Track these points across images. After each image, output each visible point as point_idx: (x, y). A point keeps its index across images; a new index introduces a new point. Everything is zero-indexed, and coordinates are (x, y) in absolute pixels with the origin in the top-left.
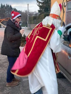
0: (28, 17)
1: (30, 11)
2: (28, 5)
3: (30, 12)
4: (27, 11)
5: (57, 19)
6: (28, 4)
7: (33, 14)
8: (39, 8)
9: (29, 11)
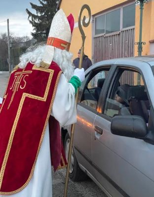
0: (9, 48)
1: (13, 36)
2: (8, 23)
3: (13, 38)
4: (7, 34)
5: (63, 49)
6: (8, 20)
7: (22, 43)
8: (34, 28)
9: (10, 35)
